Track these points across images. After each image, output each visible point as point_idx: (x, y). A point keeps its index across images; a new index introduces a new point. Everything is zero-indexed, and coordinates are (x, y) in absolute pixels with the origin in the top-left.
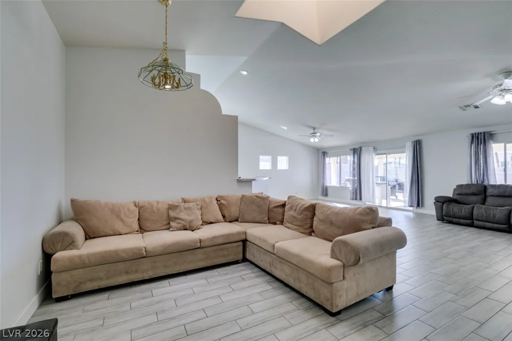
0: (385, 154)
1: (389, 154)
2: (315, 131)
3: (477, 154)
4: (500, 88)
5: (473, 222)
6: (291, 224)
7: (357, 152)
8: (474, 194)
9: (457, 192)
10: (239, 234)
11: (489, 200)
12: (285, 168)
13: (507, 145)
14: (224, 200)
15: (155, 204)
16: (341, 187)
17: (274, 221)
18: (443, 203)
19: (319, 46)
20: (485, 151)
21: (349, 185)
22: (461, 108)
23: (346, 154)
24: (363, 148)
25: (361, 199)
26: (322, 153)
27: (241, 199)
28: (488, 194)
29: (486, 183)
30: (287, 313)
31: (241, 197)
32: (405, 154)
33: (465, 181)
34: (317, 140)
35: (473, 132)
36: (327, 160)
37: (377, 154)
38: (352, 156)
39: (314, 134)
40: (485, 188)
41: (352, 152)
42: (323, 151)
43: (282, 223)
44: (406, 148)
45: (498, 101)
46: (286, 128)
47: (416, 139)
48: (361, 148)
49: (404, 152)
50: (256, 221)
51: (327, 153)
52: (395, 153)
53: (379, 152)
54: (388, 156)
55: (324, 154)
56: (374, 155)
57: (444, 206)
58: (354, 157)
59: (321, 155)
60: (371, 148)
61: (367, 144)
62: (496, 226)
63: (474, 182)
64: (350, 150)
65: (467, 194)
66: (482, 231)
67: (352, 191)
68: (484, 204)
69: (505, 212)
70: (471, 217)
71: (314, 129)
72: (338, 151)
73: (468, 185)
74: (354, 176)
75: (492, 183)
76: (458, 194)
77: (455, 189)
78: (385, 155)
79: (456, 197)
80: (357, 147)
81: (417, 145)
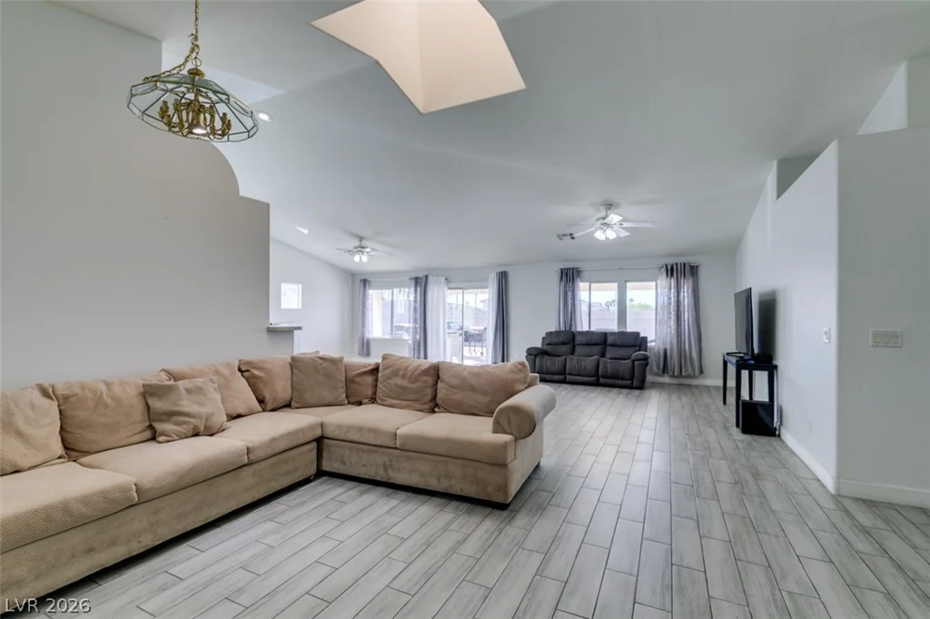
0: (461, 288)
1: (467, 289)
2: (363, 243)
3: (566, 293)
4: (602, 221)
5: (565, 378)
6: (398, 399)
7: (421, 283)
8: (564, 343)
9: (546, 342)
10: (312, 427)
11: (578, 349)
12: (296, 307)
13: (592, 285)
14: (254, 368)
15: (103, 388)
16: (393, 339)
17: (359, 399)
18: (536, 356)
19: (422, 114)
20: (573, 291)
21: (407, 337)
22: (559, 236)
23: (401, 285)
24: (430, 277)
25: (426, 357)
26: (361, 282)
27: (291, 365)
28: (576, 343)
29: (573, 329)
30: (449, 524)
31: (290, 360)
32: (487, 290)
33: (553, 329)
34: (365, 258)
35: (562, 267)
36: (371, 292)
37: (450, 289)
38: (412, 290)
39: (361, 249)
40: (573, 335)
41: (413, 282)
42: (363, 277)
43: (373, 400)
44: (488, 281)
45: (600, 235)
46: (306, 231)
47: (501, 271)
48: (427, 277)
49: (487, 288)
50: (326, 402)
51: (369, 282)
52: (473, 288)
53: (452, 285)
54: (465, 291)
55: (365, 282)
56: (446, 288)
57: (537, 360)
58: (416, 290)
59: (358, 285)
60: (443, 279)
61: (439, 271)
62: (586, 379)
63: (563, 329)
64: (410, 279)
65: (557, 344)
66: (574, 387)
67: (412, 346)
68: (573, 354)
69: (594, 363)
70: (563, 372)
71: (361, 239)
72: (389, 280)
73: (556, 332)
74: (415, 322)
75: (579, 329)
76: (548, 344)
77: (543, 338)
78: (461, 291)
79: (546, 348)
80: (420, 275)
81: (503, 278)
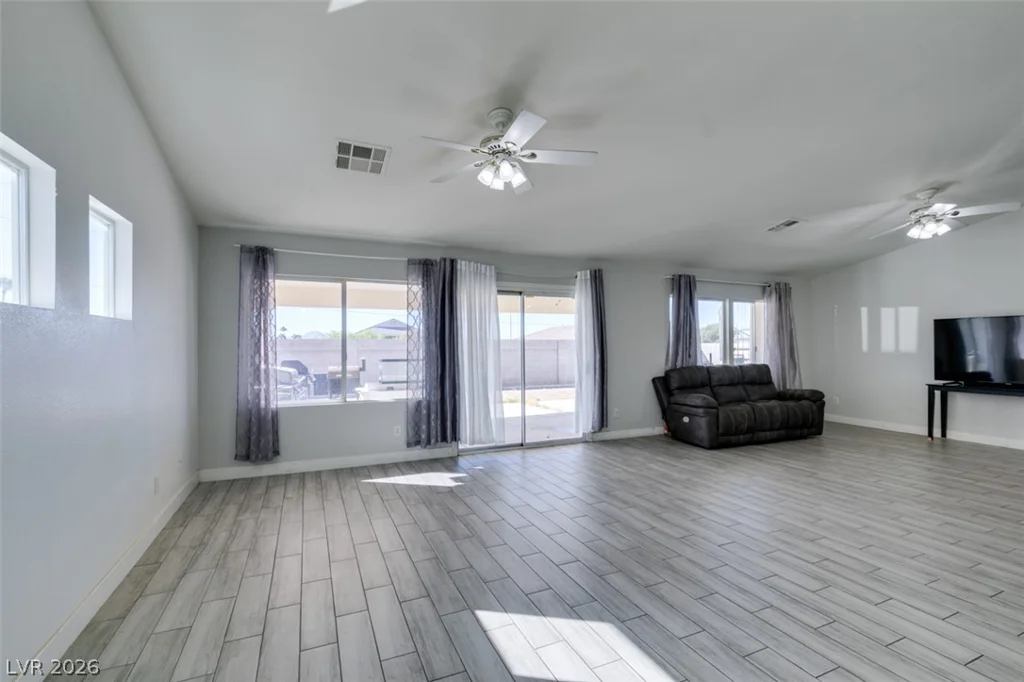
0: (520, 293)
1: (531, 294)
4: (921, 213)
5: (754, 436)
11: (722, 393)
18: (717, 410)
20: (692, 310)
24: (462, 266)
32: (573, 300)
35: (676, 273)
37: (500, 292)
38: (417, 289)
41: (418, 270)
44: (574, 285)
47: (594, 268)
48: (453, 261)
49: (572, 295)
52: (544, 294)
54: (527, 300)
55: (260, 258)
56: (494, 289)
57: (721, 414)
60: (490, 271)
64: (410, 262)
70: (753, 429)
78: (517, 299)
80: (436, 256)
81: (597, 280)
